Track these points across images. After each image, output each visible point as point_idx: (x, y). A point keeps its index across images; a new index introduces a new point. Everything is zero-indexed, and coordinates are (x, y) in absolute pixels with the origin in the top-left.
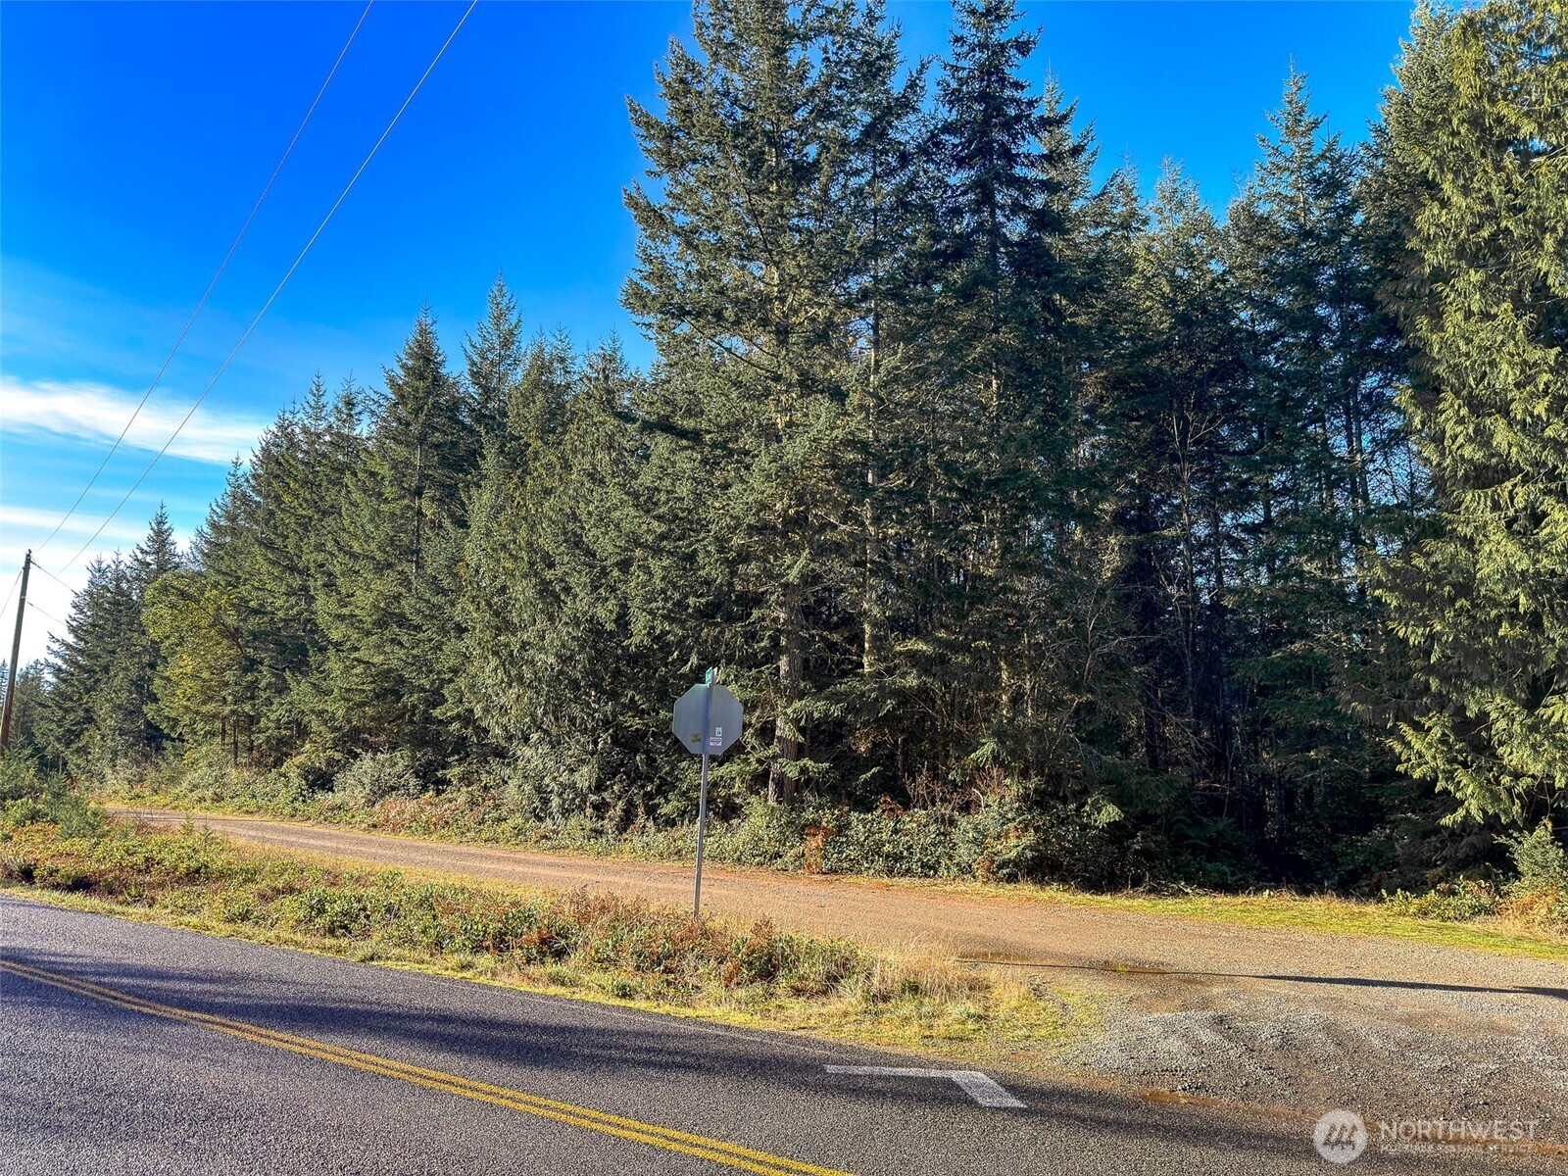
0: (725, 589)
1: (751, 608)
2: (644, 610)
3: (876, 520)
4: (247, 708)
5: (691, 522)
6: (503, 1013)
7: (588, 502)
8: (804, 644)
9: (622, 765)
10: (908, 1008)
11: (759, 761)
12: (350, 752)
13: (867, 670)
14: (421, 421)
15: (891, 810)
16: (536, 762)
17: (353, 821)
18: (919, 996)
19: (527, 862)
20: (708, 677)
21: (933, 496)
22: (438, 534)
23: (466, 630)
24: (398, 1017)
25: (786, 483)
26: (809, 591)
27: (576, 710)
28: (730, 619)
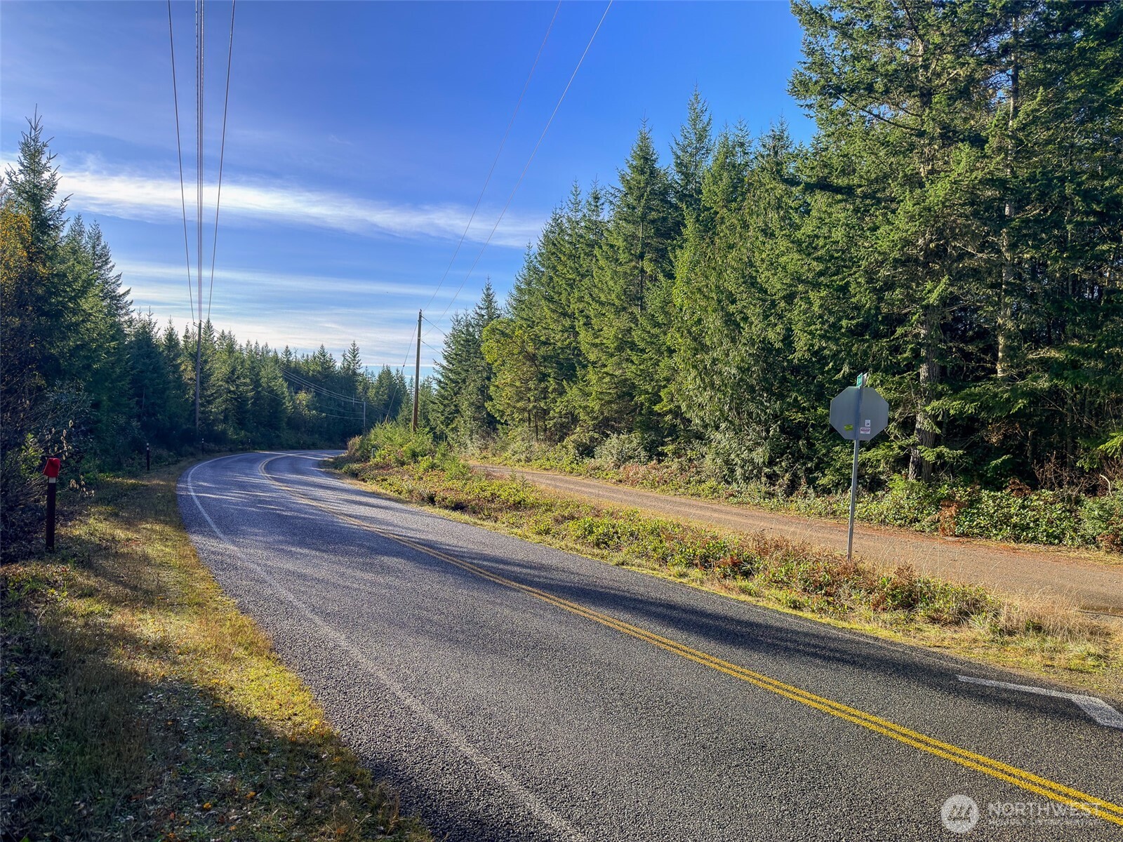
0: (873, 312)
1: (895, 327)
2: (805, 332)
3: (1012, 247)
4: (542, 405)
5: (844, 260)
6: (709, 608)
7: (761, 252)
8: (942, 355)
9: (788, 447)
10: (1032, 641)
11: (900, 447)
12: (604, 433)
13: (1000, 374)
14: (642, 204)
15: (1020, 490)
16: (724, 443)
17: (607, 477)
18: (1041, 634)
19: (721, 511)
20: (859, 381)
21: (1070, 222)
22: (654, 285)
23: (674, 351)
24: (641, 601)
25: (928, 221)
26: (947, 310)
27: (752, 407)
28: (877, 336)
